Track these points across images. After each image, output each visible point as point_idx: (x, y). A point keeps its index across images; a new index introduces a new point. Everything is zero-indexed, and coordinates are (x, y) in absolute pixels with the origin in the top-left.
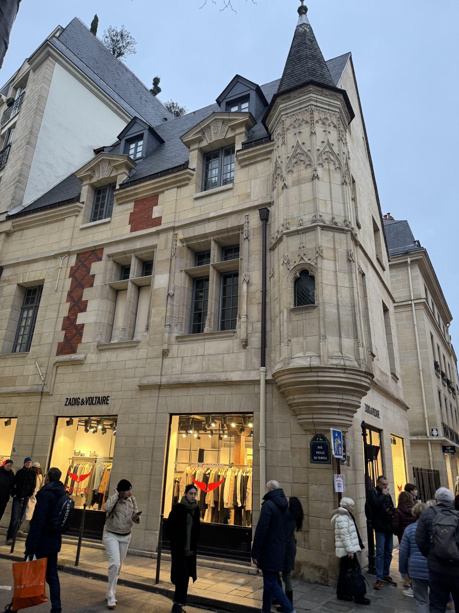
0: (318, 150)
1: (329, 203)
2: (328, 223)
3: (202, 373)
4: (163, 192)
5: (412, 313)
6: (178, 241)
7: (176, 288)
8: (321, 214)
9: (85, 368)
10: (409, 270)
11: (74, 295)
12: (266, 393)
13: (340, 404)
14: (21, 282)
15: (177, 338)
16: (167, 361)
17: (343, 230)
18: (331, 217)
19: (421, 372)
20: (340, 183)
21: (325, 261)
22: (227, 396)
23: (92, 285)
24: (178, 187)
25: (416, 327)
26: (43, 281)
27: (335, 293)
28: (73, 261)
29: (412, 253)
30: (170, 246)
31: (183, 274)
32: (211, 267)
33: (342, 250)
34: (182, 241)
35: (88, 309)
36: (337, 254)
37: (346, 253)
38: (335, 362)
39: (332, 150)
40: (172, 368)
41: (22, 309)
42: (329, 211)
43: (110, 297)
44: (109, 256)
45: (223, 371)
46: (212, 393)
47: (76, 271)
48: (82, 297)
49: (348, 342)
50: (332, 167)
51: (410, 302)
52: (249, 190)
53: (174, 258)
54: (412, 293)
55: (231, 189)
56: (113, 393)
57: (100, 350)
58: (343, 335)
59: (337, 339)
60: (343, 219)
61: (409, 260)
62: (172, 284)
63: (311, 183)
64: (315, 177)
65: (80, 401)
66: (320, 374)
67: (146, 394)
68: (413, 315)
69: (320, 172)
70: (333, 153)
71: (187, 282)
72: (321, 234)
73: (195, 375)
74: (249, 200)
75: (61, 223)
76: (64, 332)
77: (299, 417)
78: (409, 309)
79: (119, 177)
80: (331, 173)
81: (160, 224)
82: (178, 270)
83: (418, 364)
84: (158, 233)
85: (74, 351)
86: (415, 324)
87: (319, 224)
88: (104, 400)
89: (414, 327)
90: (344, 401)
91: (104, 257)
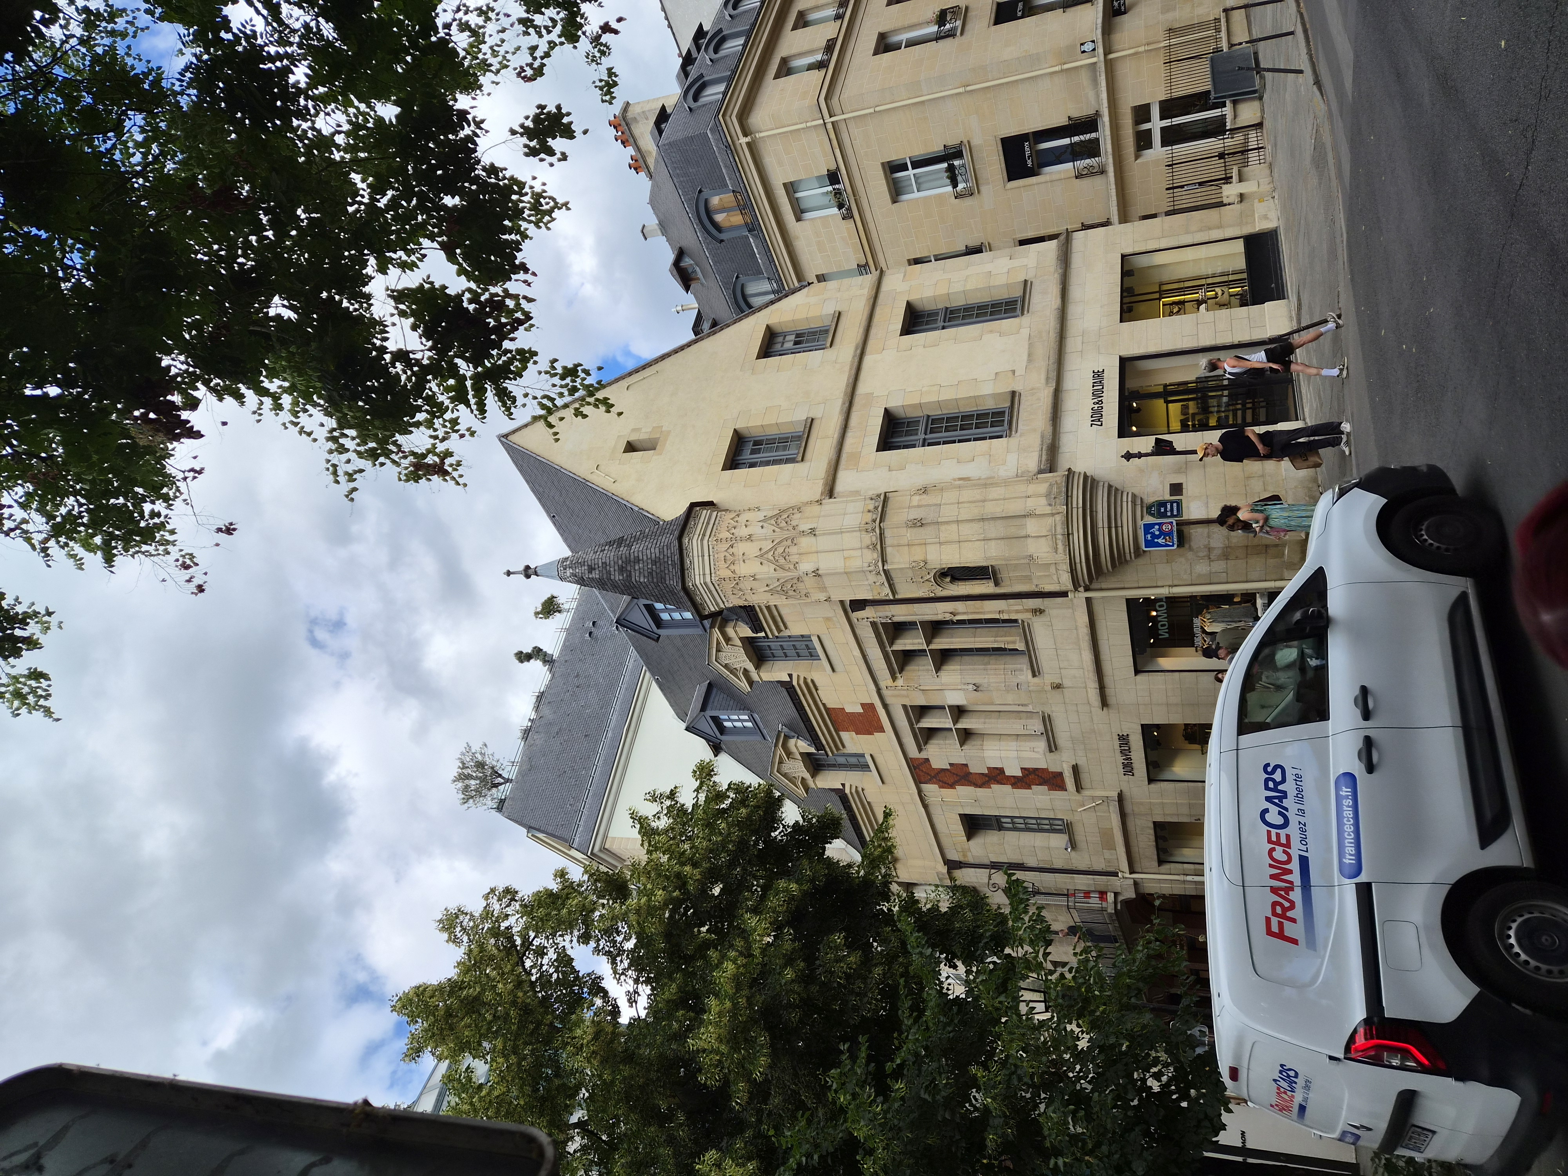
0: (775, 570)
1: (846, 553)
2: (876, 555)
3: (1080, 649)
4: (824, 705)
5: (849, 118)
6: (895, 684)
7: (963, 681)
8: (866, 565)
9: (1082, 762)
10: (762, 135)
11: (979, 782)
12: (1101, 589)
13: (1110, 528)
14: (965, 838)
15: (1034, 675)
16: (1066, 683)
17: (881, 534)
18: (866, 551)
19: (969, 88)
20: (813, 539)
21: (930, 558)
22: (1108, 624)
23: (966, 765)
24: (817, 689)
25: (877, 109)
26: (960, 815)
27: (970, 543)
28: (930, 789)
29: (729, 138)
30: (905, 693)
31: (942, 673)
32: (930, 647)
33: (910, 535)
34: (894, 678)
35: (999, 766)
36: (917, 542)
37: (912, 529)
38: (1060, 547)
39: (770, 550)
40: (1075, 677)
41: (1000, 830)
42: (858, 553)
43: (979, 743)
44: (920, 750)
45: (1076, 629)
46: (1106, 637)
47: (943, 782)
48: (983, 774)
49: (1032, 527)
50: (793, 550)
51: (830, 126)
52: (821, 619)
53: (921, 688)
54: (809, 124)
55: (818, 637)
56: (1113, 730)
57: (1056, 749)
58: (1023, 533)
59: (1029, 540)
60: (864, 533)
61: (744, 140)
62: (959, 687)
63: (825, 579)
64: (816, 573)
65: (1126, 762)
66: (1078, 560)
67: (1111, 700)
68: (854, 117)
69: (806, 566)
70: (774, 548)
71: (952, 667)
72: (892, 563)
73: (1083, 656)
74: (834, 619)
75: (873, 805)
76: (1033, 787)
77: (1128, 558)
78: (842, 126)
79: (802, 751)
80: (802, 551)
81: (872, 704)
82: (937, 680)
83: (952, 95)
84: (885, 706)
85: (1060, 774)
86: (872, 110)
87: (881, 568)
88: (1124, 739)
89: (880, 111)
90: (1106, 525)
91: (923, 755)
